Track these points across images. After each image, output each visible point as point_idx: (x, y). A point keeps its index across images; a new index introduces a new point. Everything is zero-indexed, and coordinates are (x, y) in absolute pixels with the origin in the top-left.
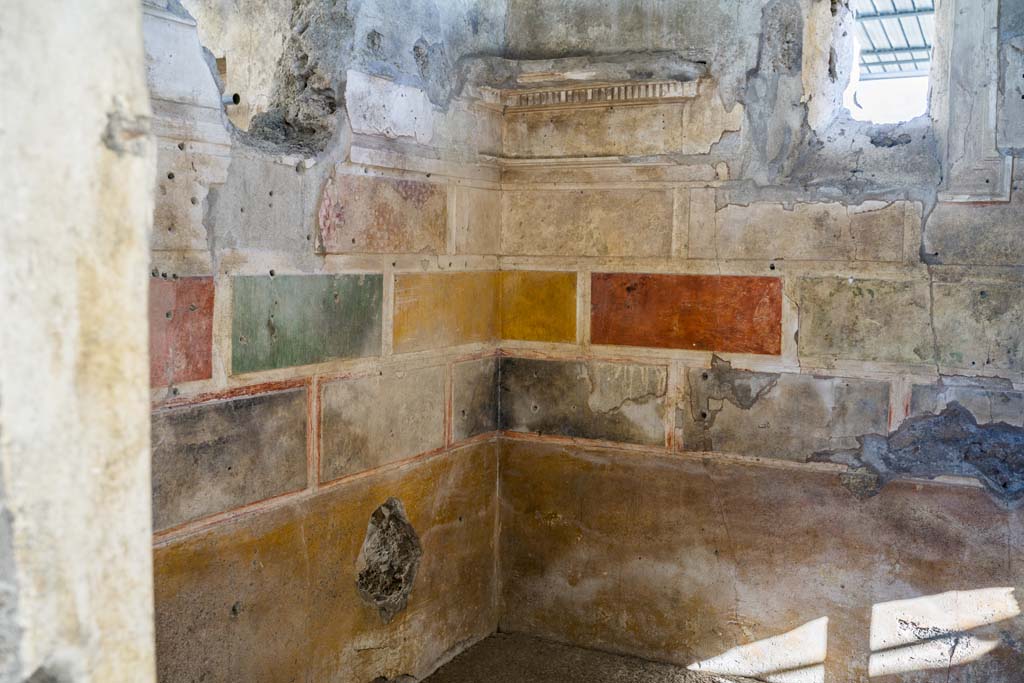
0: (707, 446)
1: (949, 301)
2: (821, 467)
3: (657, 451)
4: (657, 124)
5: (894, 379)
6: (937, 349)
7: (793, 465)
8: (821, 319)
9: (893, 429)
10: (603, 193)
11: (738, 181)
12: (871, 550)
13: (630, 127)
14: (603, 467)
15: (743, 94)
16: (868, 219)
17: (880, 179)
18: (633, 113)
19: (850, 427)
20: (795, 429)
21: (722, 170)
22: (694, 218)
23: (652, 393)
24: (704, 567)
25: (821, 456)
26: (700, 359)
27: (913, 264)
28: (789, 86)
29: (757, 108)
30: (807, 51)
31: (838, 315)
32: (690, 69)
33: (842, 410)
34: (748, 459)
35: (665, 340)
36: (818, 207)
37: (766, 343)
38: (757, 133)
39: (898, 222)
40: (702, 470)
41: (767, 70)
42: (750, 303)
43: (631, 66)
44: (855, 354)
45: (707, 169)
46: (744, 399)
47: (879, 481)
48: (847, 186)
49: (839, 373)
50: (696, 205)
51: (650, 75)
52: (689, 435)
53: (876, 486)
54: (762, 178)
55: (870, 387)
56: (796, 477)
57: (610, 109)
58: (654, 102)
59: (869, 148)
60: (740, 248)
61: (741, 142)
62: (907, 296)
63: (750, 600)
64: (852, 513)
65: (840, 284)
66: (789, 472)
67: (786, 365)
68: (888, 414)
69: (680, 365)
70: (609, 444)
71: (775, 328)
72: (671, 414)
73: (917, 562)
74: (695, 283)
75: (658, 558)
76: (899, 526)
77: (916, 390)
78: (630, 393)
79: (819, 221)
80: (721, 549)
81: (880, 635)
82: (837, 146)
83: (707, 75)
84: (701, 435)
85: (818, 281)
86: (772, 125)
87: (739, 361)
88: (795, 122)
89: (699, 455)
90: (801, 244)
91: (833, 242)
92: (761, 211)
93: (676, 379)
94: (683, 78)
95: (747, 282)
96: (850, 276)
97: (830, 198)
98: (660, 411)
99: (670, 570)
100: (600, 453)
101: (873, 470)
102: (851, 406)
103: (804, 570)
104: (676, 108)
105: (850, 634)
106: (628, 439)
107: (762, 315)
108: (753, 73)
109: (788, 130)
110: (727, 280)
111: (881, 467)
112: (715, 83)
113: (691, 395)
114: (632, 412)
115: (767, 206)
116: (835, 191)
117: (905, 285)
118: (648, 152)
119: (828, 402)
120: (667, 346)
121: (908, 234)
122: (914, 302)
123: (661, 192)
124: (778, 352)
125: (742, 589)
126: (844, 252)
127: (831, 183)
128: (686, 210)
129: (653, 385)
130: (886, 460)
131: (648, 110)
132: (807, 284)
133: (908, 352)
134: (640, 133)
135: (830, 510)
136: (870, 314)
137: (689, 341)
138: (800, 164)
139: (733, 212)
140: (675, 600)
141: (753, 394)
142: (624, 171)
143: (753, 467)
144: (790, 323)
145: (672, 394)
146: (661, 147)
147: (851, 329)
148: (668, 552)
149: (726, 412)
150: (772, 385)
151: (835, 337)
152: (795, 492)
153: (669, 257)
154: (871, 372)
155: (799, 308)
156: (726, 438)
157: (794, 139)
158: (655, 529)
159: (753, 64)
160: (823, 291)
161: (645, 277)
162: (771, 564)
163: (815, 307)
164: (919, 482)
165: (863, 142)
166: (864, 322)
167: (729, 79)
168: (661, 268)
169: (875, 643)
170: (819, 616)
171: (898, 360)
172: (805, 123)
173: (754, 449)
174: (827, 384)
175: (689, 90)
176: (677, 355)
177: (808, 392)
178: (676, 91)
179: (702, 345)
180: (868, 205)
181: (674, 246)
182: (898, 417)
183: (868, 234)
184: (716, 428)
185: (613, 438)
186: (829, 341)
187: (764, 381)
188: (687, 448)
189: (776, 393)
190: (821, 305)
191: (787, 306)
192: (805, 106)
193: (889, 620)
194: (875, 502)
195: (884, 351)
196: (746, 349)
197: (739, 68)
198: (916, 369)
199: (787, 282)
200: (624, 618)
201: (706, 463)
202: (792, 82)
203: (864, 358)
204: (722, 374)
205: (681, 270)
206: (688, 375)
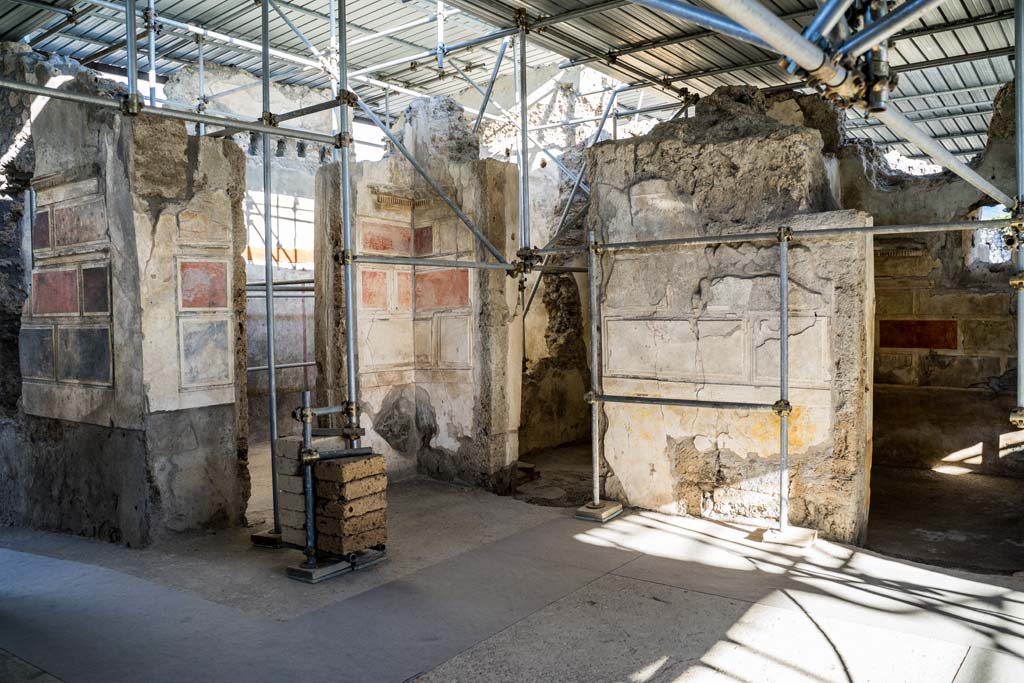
0: (928, 384)
2: (975, 389)
3: (908, 387)
4: (906, 265)
5: (1001, 356)
7: (963, 389)
8: (972, 336)
9: (1001, 374)
10: (884, 290)
11: (939, 287)
12: (995, 418)
13: (895, 266)
14: (885, 394)
15: (940, 255)
16: (990, 300)
17: (993, 285)
18: (897, 261)
19: (985, 373)
20: (964, 376)
21: (932, 282)
22: (921, 300)
23: (906, 365)
24: (928, 429)
25: (973, 386)
26: (925, 352)
27: (1007, 315)
28: (958, 252)
29: (946, 260)
30: (964, 238)
31: (979, 334)
32: (919, 246)
33: (981, 368)
34: (945, 388)
35: (911, 345)
36: (970, 296)
37: (951, 344)
38: (946, 269)
39: (1001, 300)
40: (926, 393)
41: (949, 246)
42: (945, 331)
43: (897, 245)
44: (986, 348)
45: (926, 282)
46: (943, 365)
47: (997, 393)
48: (981, 288)
49: (980, 355)
50: (922, 295)
51: (903, 248)
52: (920, 381)
54: (948, 285)
55: (991, 359)
56: (964, 393)
57: (887, 259)
58: (905, 257)
59: (988, 273)
60: (940, 311)
61: (940, 272)
62: (1005, 326)
63: (947, 442)
64: (986, 406)
65: (980, 323)
66: (961, 392)
67: (959, 352)
68: (999, 369)
69: (916, 354)
70: (888, 385)
71: (955, 339)
72: (913, 373)
74: (922, 324)
75: (909, 428)
77: (1009, 360)
78: (896, 365)
79: (971, 300)
80: (935, 423)
81: (1002, 444)
82: (976, 273)
83: (926, 248)
84: (926, 379)
85: (971, 322)
86: (951, 266)
87: (941, 352)
88: (960, 264)
89: (926, 387)
90: (964, 309)
91: (975, 307)
92: (948, 297)
93: (915, 360)
94: (917, 249)
95: (943, 322)
96: (983, 320)
97: (975, 292)
98: (909, 371)
99: (913, 432)
100: (884, 389)
101: (993, 389)
102: (985, 367)
103: (969, 428)
104: (913, 260)
105: (991, 447)
106: (896, 383)
107: (949, 335)
108: (944, 247)
109: (957, 267)
110: (934, 322)
111: (997, 388)
112: (928, 251)
113: (921, 365)
114: (897, 372)
115: (950, 295)
116: (977, 290)
117: (1004, 323)
118: (903, 276)
119: (976, 365)
120: (911, 347)
121: (1005, 305)
122: (1008, 329)
123: (909, 290)
124: (956, 348)
125: (943, 436)
126: (981, 311)
127: (975, 287)
128: (918, 296)
129: (906, 361)
130: (999, 386)
131: (902, 260)
132: (967, 323)
133: (1006, 347)
134: (899, 269)
135: (978, 405)
136: (991, 333)
137: (919, 345)
138: (963, 280)
139: (938, 297)
140: (916, 443)
141: (947, 363)
142: (893, 282)
143: (947, 391)
144: (961, 338)
145: (914, 364)
146: (908, 274)
147: (985, 339)
148: (913, 425)
149: (936, 371)
150: (954, 360)
151: (977, 342)
152: (964, 399)
153: (912, 314)
154: (992, 354)
155: (964, 332)
156: (936, 381)
157: (959, 271)
158: (908, 416)
159: (944, 244)
160: (973, 325)
161: (902, 322)
162: (955, 427)
163: (970, 331)
164: (1011, 392)
165: (986, 271)
166: (989, 336)
167: (934, 250)
168: (909, 318)
169: (1001, 446)
170: (978, 442)
171: (1002, 350)
172: (964, 265)
173: (947, 384)
174: (975, 359)
175: (919, 253)
176: (916, 350)
177: (968, 362)
178: (913, 254)
179: (926, 346)
180: (990, 294)
181: (914, 310)
182: (1003, 370)
183: (989, 303)
184: (932, 377)
185: (889, 382)
186: (976, 344)
187: (950, 359)
188: (920, 385)
189: (956, 362)
190: (972, 330)
191: (959, 331)
192: (964, 258)
193: (1005, 439)
194: (995, 401)
196: (944, 347)
197: (938, 245)
198: (1009, 353)
199: (959, 322)
200: (895, 452)
201: (928, 390)
202: (959, 250)
203: (989, 349)
204: (934, 357)
205: (917, 319)
206: (920, 358)
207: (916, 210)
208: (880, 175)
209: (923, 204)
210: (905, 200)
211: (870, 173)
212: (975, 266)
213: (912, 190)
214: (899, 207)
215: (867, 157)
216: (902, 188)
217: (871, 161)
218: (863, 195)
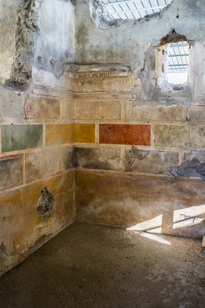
0: (131, 171)
1: (194, 131)
2: (161, 175)
3: (117, 172)
4: (117, 83)
5: (180, 152)
6: (191, 144)
7: (154, 175)
8: (161, 136)
9: (179, 165)
10: (102, 102)
11: (139, 99)
12: (174, 196)
13: (110, 84)
14: (103, 177)
15: (140, 75)
16: (173, 109)
17: (176, 99)
18: (110, 80)
19: (168, 164)
20: (154, 165)
21: (134, 96)
22: (127, 109)
23: (116, 156)
24: (130, 203)
25: (161, 172)
26: (129, 147)
27: (184, 121)
28: (152, 74)
29: (144, 79)
30: (157, 64)
31: (165, 135)
32: (126, 68)
33: (166, 160)
34: (142, 174)
35: (119, 142)
36: (160, 106)
37: (146, 143)
38: (144, 86)
40: (129, 177)
41: (146, 69)
42: (142, 132)
43: (110, 67)
44: (170, 145)
45: (130, 96)
46: (141, 158)
47: (176, 179)
48: (168, 101)
49: (165, 150)
50: (128, 105)
51: (115, 70)
52: (126, 168)
53: (175, 180)
54: (145, 98)
55: (173, 154)
56: (154, 178)
57: (104, 79)
58: (116, 77)
59: (173, 90)
60: (139, 117)
61: (140, 88)
62: (183, 130)
63: (143, 211)
64: (169, 187)
65: (166, 127)
66: (152, 177)
67: (152, 148)
68: (178, 161)
69: (123, 149)
70: (104, 170)
71: (149, 138)
72: (121, 162)
73: (185, 199)
74: (127, 127)
75: (118, 201)
76: (181, 190)
77: (185, 154)
78: (110, 156)
79: (160, 110)
80: (135, 198)
81: (175, 218)
82: (164, 90)
83: (130, 70)
84: (129, 168)
85: (160, 126)
86: (148, 84)
87: (139, 147)
88: (154, 84)
89: (129, 173)
90: (155, 116)
91: (164, 115)
92: (145, 107)
93: (122, 153)
94: (124, 71)
95: (141, 126)
96: (168, 125)
97: (163, 104)
98: (118, 161)
99: (121, 204)
100: (102, 173)
101: (174, 176)
102: (169, 159)
103: (156, 202)
104: (122, 79)
106: (109, 169)
107: (145, 135)
108: (143, 70)
109: (152, 85)
110: (136, 126)
111: (176, 175)
112: (132, 72)
113: (127, 157)
114: (111, 162)
115: (146, 106)
116: (165, 102)
117: (182, 127)
118: (115, 91)
119: (163, 158)
120: (120, 144)
121: (183, 113)
122: (185, 131)
123: (118, 102)
124: (150, 145)
125: (140, 208)
126: (167, 118)
127: (163, 100)
128: (125, 107)
129: (116, 154)
130: (177, 173)
131: (114, 79)
132: (157, 127)
133: (183, 145)
134: (112, 86)
135: (163, 186)
136: (173, 134)
137: (126, 142)
138: (155, 95)
139: (138, 107)
140: (122, 212)
141: (143, 156)
142: (108, 96)
143: (143, 176)
144: (153, 137)
145: (121, 156)
146: (118, 90)
147: (168, 139)
148: (121, 199)
149: (136, 161)
150: (148, 154)
151: (164, 141)
152: (154, 182)
153: (120, 120)
154: (174, 150)
155: (155, 133)
156: (136, 168)
157: (154, 88)
158: (117, 193)
159: (142, 67)
160: (161, 128)
161: (114, 125)
162: (148, 201)
163: (160, 133)
164: (186, 178)
165: (171, 89)
166: (172, 137)
167: (136, 71)
168: (118, 123)
169: (174, 221)
170: (160, 214)
171: (181, 147)
172: (156, 83)
173: (143, 171)
174: (162, 153)
175: (125, 74)
176: (122, 146)
177: (157, 156)
178: (122, 74)
179: (130, 143)
180: (173, 105)
181: (122, 117)
182: (181, 161)
183: (173, 114)
184: (133, 165)
185: (105, 169)
186: (163, 142)
187: (146, 153)
188: (125, 171)
189: (149, 156)
190: (161, 132)
191: (152, 133)
192: (156, 79)
193: (178, 214)
194: (175, 184)
195: (177, 144)
196: (141, 144)
197: (139, 68)
198: (185, 149)
199: (152, 126)
200: (109, 217)
201: (131, 175)
202: (153, 72)
203: (172, 146)
204: (135, 151)
205: (124, 123)
206: (126, 151)
207: (124, 42)
208: (103, 20)
209: (129, 38)
210: (117, 35)
211: (94, 16)
212: (164, 86)
213: (122, 27)
214: (113, 41)
215: (94, 5)
216: (115, 26)
217: (96, 8)
218: (90, 32)
